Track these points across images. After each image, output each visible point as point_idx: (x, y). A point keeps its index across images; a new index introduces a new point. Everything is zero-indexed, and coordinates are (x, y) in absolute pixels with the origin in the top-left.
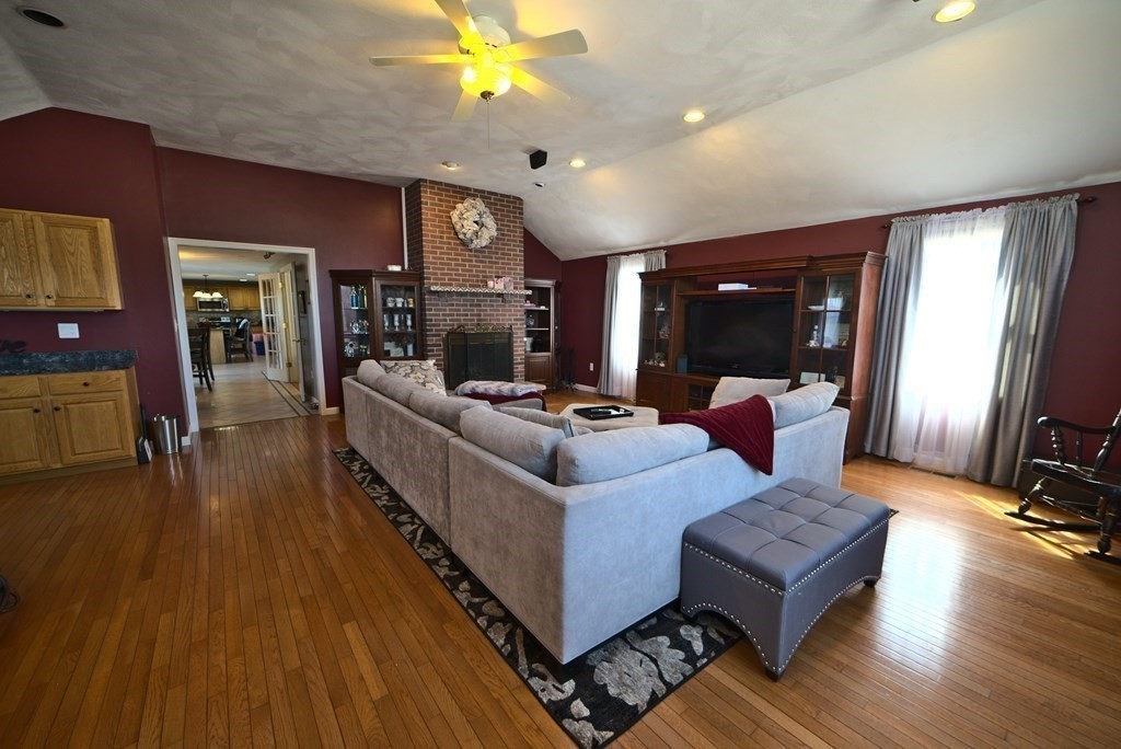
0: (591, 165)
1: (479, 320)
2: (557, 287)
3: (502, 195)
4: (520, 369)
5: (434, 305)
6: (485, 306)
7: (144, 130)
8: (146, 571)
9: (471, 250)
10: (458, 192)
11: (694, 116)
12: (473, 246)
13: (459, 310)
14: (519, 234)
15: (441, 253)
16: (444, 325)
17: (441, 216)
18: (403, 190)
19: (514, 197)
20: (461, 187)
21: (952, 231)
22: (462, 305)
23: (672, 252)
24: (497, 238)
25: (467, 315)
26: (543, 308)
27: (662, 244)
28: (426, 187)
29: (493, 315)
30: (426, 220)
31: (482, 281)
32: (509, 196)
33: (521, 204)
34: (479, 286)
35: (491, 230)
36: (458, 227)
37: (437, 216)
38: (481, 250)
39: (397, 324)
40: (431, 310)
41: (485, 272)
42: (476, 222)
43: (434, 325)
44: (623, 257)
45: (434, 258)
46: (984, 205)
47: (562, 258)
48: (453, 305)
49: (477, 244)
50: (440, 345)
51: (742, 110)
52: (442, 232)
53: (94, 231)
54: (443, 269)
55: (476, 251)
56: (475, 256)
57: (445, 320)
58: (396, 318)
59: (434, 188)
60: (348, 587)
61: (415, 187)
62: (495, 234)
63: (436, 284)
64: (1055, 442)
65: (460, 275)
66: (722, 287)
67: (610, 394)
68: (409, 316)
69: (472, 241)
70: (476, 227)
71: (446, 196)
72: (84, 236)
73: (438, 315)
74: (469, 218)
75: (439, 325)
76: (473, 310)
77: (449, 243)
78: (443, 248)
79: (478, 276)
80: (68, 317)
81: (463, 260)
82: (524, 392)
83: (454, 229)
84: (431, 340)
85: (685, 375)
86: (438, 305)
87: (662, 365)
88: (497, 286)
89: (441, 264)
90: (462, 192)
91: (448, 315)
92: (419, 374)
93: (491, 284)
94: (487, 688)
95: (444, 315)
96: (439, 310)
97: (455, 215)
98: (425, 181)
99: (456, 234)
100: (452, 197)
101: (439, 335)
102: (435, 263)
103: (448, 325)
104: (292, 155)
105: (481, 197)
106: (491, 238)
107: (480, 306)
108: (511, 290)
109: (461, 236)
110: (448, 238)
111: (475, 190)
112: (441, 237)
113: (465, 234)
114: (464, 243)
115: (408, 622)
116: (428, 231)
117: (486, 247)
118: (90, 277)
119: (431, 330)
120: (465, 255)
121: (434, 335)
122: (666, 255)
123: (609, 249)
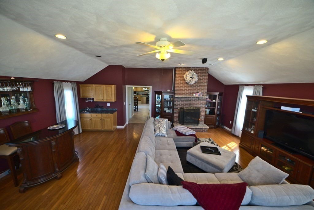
1: (190, 105)
2: (219, 95)
3: (201, 68)
4: (202, 119)
5: (177, 100)
6: (192, 101)
7: (121, 66)
9: (189, 85)
10: (187, 69)
11: (261, 42)
13: (184, 102)
14: (206, 78)
15: (180, 86)
17: (181, 76)
19: (206, 68)
20: (188, 67)
22: (185, 100)
23: (266, 88)
24: (198, 81)
25: (186, 103)
26: (214, 101)
27: (262, 83)
28: (177, 69)
29: (195, 103)
30: (177, 78)
31: (192, 94)
32: (204, 68)
33: (208, 70)
35: (196, 79)
36: (185, 79)
38: (192, 85)
39: (168, 104)
40: (176, 102)
41: (193, 91)
42: (191, 77)
43: (176, 106)
44: (245, 86)
45: (178, 88)
47: (225, 84)
48: (182, 100)
50: (178, 111)
52: (181, 81)
54: (180, 91)
55: (191, 85)
56: (191, 87)
58: (169, 103)
59: (180, 69)
61: (175, 68)
65: (185, 92)
66: (283, 108)
67: (235, 134)
68: (171, 102)
69: (189, 82)
70: (191, 79)
71: (183, 70)
73: (178, 103)
74: (189, 76)
75: (178, 106)
76: (188, 102)
77: (183, 84)
79: (191, 92)
80: (109, 102)
81: (186, 88)
82: (189, 134)
83: (184, 79)
84: (176, 110)
86: (178, 100)
87: (252, 132)
88: (197, 95)
89: (180, 89)
90: (188, 69)
91: (181, 103)
92: (160, 124)
93: (194, 94)
95: (179, 103)
97: (185, 76)
98: (177, 67)
99: (185, 81)
100: (185, 70)
101: (178, 108)
103: (180, 106)
106: (196, 81)
107: (191, 101)
108: (201, 96)
110: (182, 82)
111: (192, 68)
112: (181, 82)
113: (187, 81)
114: (187, 83)
116: (177, 81)
117: (194, 84)
119: (175, 107)
120: (187, 86)
121: (176, 108)
122: (263, 87)
123: (241, 83)
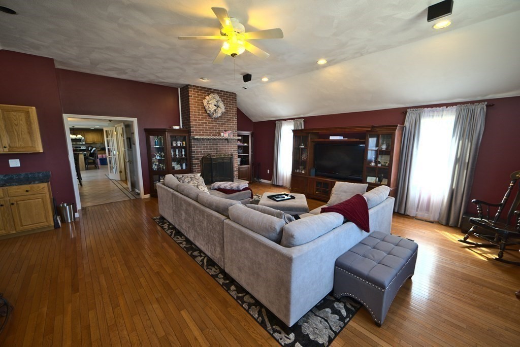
0: (271, 81)
1: (217, 151)
2: (252, 135)
3: (227, 92)
4: (236, 173)
5: (196, 145)
6: (219, 144)
7: (51, 61)
8: (75, 289)
9: (213, 118)
10: (207, 91)
11: (322, 62)
12: (214, 116)
13: (207, 147)
14: (235, 110)
15: (199, 120)
16: (200, 154)
17: (199, 103)
18: (179, 89)
19: (232, 93)
20: (207, 88)
21: (433, 116)
22: (209, 144)
23: (307, 120)
24: (225, 112)
25: (211, 149)
26: (246, 144)
27: (302, 116)
28: (191, 88)
29: (223, 149)
30: (191, 104)
31: (218, 133)
32: (230, 93)
33: (236, 96)
34: (216, 135)
35: (222, 108)
36: (207, 108)
37: (197, 102)
38: (218, 118)
39: (177, 154)
40: (194, 147)
41: (219, 128)
42: (215, 105)
43: (196, 154)
44: (283, 121)
45: (195, 122)
46: (447, 105)
47: (254, 120)
48: (204, 145)
49: (216, 115)
50: (198, 164)
51: (344, 60)
52: (199, 110)
53: (28, 113)
54: (200, 128)
55: (215, 118)
56: (215, 121)
57: (201, 152)
58: (177, 151)
59: (195, 89)
60: (178, 291)
61: (186, 89)
62: (224, 111)
63: (197, 135)
64: (479, 210)
65: (207, 130)
66: (332, 138)
67: (278, 184)
68: (183, 150)
69: (213, 114)
70: (215, 108)
71: (201, 92)
72: (22, 116)
73: (198, 149)
74: (212, 103)
75: (198, 154)
76: (214, 147)
77: (203, 115)
78: (199, 118)
79: (216, 131)
80: (14, 156)
81: (209, 123)
82: (243, 188)
83: (205, 108)
84: (195, 162)
85: (314, 177)
86: (197, 145)
87: (303, 172)
88: (225, 135)
89: (199, 125)
90: (208, 91)
91: (203, 149)
92: (195, 181)
93: (222, 134)
94: (255, 339)
95: (200, 149)
96: (198, 147)
97: (205, 102)
98: (191, 85)
99: (206, 111)
100: (204, 93)
101: (198, 159)
102: (196, 125)
103: (203, 154)
104: (126, 73)
105: (217, 93)
106: (222, 113)
107: (217, 144)
108: (232, 137)
109: (208, 112)
110: (202, 113)
111: (214, 90)
112: (199, 113)
113: (210, 111)
114: (209, 115)
115: (211, 308)
116: (193, 109)
117: (220, 117)
118: (27, 137)
119: (195, 157)
120: (210, 121)
121: (196, 159)
122: (304, 121)
123: (277, 117)
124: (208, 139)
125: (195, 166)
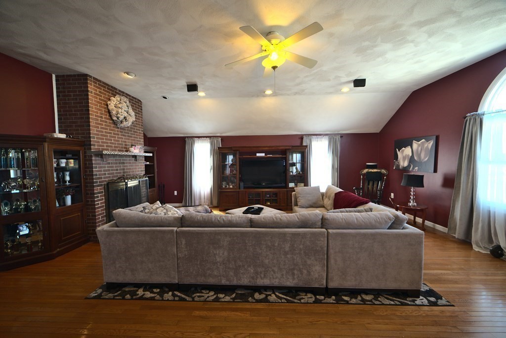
1: (124, 172)
2: (157, 152)
3: (132, 97)
5: (98, 164)
6: (127, 163)
9: (118, 128)
10: (111, 90)
11: (269, 92)
12: (122, 125)
13: (113, 167)
15: (101, 128)
16: (104, 178)
17: (101, 103)
18: (54, 77)
19: (138, 100)
20: (112, 87)
22: (115, 163)
23: (225, 139)
24: (134, 122)
26: (148, 163)
27: (219, 135)
28: (91, 81)
30: (91, 104)
31: (124, 148)
32: (136, 99)
33: (141, 104)
34: (123, 151)
35: (133, 117)
37: (98, 102)
38: (123, 129)
40: (96, 167)
41: (126, 142)
42: (125, 111)
43: (99, 178)
45: (97, 131)
48: (109, 163)
49: (125, 124)
50: (102, 192)
52: (102, 114)
55: (121, 129)
56: (121, 132)
57: (105, 174)
59: (96, 83)
61: (76, 79)
62: (134, 120)
65: (112, 143)
66: (258, 155)
68: (67, 174)
69: (122, 122)
71: (104, 90)
73: (101, 171)
74: (120, 108)
75: (101, 178)
76: (120, 167)
77: (106, 122)
78: (102, 125)
79: (123, 144)
81: (114, 134)
83: (110, 113)
84: (97, 189)
86: (100, 164)
88: (134, 151)
89: (101, 135)
90: (113, 90)
91: (106, 171)
93: (132, 149)
95: (104, 171)
96: (101, 167)
97: (111, 104)
98: (91, 77)
99: (110, 116)
100: (108, 92)
101: (101, 185)
102: (98, 135)
103: (107, 178)
107: (124, 163)
109: (115, 118)
110: (105, 118)
111: (119, 91)
112: (102, 117)
113: (118, 118)
114: (115, 123)
116: (93, 111)
117: (128, 127)
119: (97, 182)
120: (115, 131)
121: (98, 186)
122: (221, 140)
123: (187, 134)
124: (114, 156)
125: (98, 197)
